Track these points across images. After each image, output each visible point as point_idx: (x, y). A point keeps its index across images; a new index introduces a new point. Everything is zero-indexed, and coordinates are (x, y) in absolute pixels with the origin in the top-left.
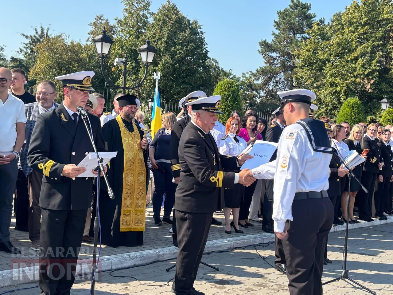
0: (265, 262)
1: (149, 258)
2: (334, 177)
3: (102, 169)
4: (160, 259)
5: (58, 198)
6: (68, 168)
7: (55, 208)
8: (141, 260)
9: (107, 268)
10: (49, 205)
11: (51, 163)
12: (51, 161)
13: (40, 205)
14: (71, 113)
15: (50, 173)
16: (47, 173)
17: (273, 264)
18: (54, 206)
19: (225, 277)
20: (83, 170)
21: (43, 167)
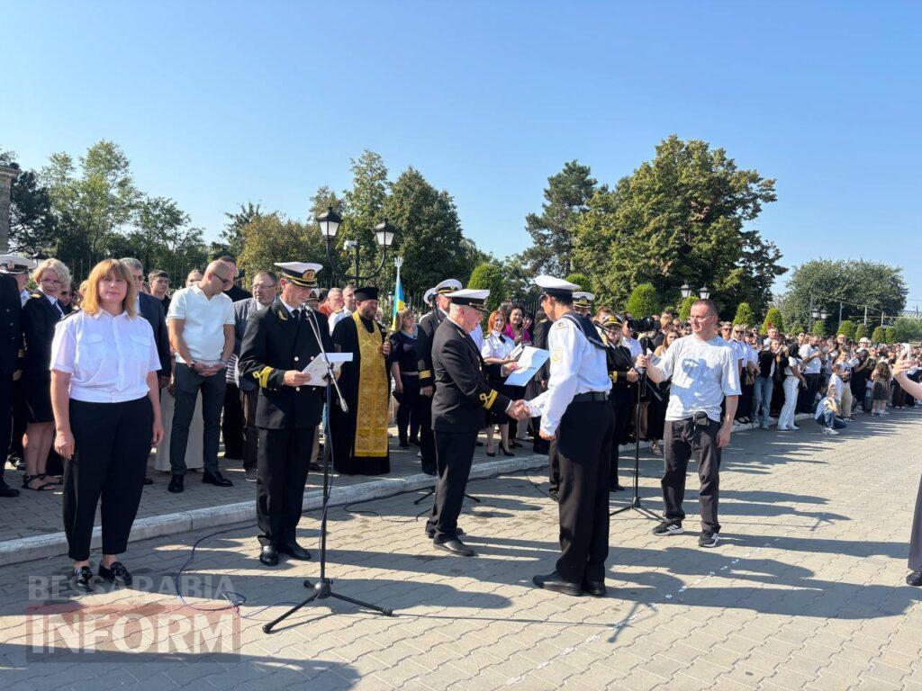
0: (537, 490)
1: (393, 488)
2: (622, 383)
3: (332, 376)
4: (407, 489)
5: (278, 416)
6: (290, 376)
7: (277, 427)
8: (383, 491)
9: (341, 502)
10: (268, 423)
11: (268, 370)
12: (268, 367)
13: (257, 424)
14: (291, 309)
15: (269, 383)
16: (263, 383)
17: (548, 492)
18: (275, 424)
19: (489, 509)
20: (307, 377)
21: (259, 376)
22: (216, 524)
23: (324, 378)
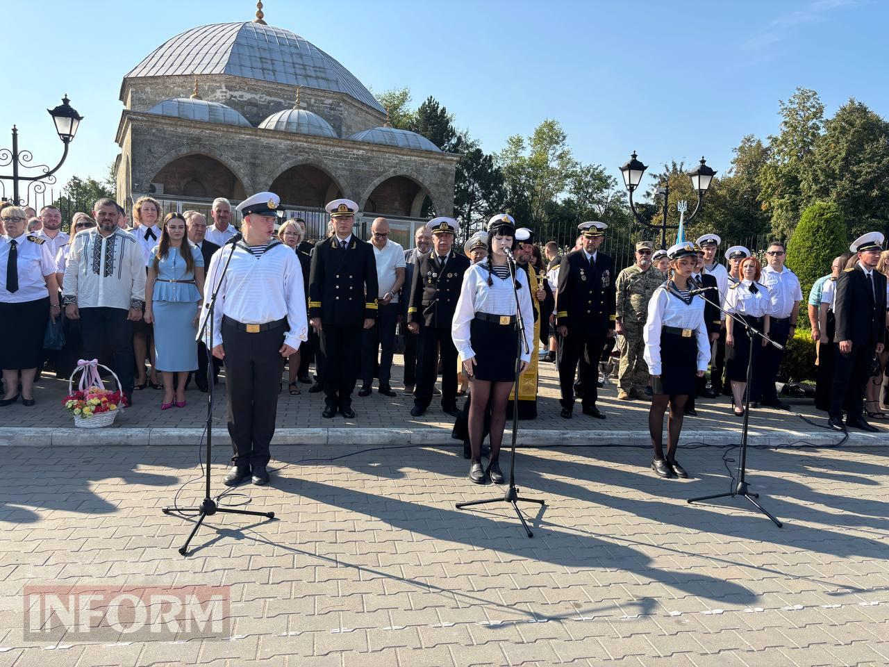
8: (533, 440)
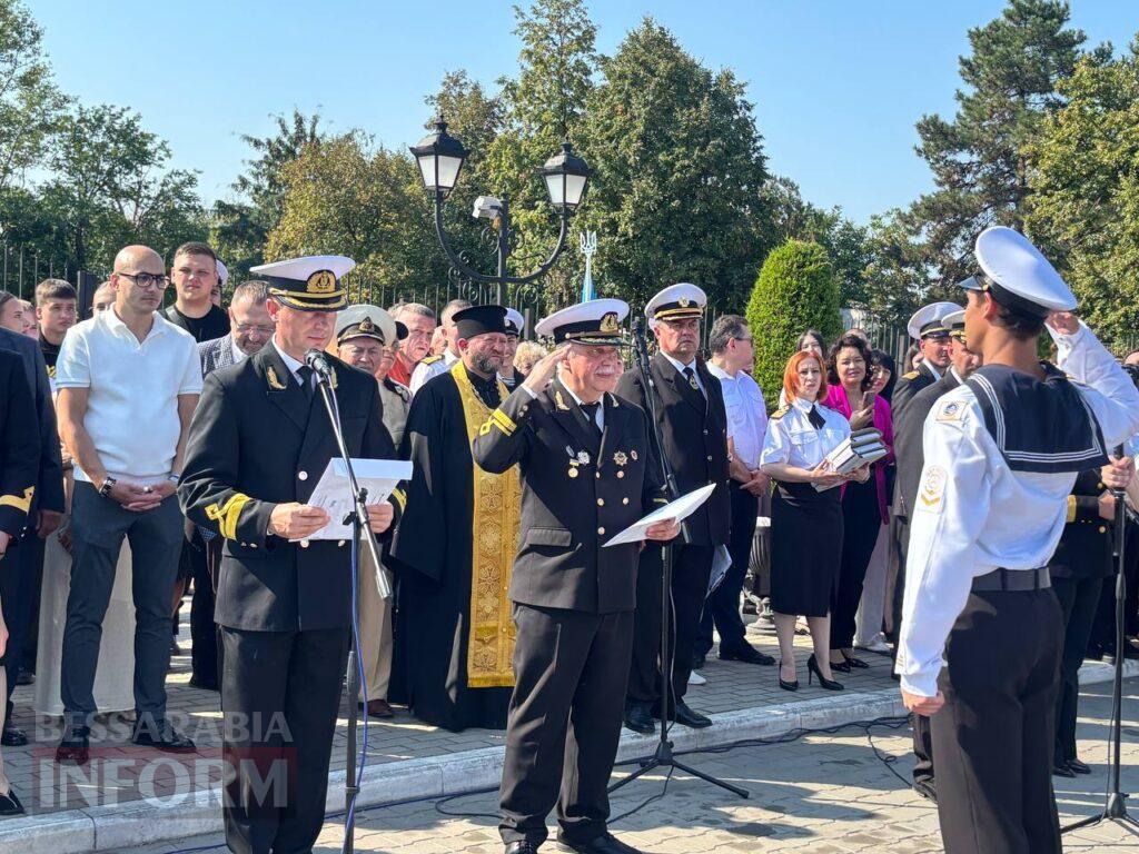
2: (1086, 522)
5: (263, 602)
7: (258, 627)
9: (430, 791)
10: (240, 617)
11: (239, 500)
12: (239, 495)
13: (218, 618)
14: (294, 365)
15: (238, 530)
16: (229, 530)
17: (910, 778)
18: (255, 619)
19: (765, 817)
21: (218, 515)
22: (149, 837)
23: (346, 523)
